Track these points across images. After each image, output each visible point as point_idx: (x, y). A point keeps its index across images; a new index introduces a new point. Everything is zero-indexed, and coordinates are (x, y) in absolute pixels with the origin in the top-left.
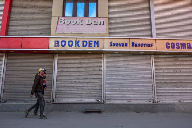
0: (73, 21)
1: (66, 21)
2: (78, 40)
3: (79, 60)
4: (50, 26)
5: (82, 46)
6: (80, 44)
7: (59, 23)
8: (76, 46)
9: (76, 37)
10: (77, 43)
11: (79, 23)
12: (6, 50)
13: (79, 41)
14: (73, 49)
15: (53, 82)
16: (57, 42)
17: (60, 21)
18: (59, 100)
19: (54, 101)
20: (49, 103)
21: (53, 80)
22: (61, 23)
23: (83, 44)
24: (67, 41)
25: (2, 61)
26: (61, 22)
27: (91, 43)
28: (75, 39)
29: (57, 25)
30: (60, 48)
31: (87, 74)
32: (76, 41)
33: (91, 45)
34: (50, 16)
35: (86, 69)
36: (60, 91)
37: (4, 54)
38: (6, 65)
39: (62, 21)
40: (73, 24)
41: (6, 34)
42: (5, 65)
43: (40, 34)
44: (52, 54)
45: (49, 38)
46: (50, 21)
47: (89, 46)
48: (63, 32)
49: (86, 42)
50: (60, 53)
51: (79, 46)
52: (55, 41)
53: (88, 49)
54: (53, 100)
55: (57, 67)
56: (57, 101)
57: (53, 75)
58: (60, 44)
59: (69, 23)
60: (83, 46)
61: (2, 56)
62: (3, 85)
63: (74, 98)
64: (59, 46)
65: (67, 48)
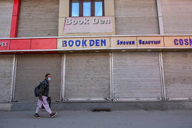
0: (80, 21)
1: (72, 22)
2: (85, 39)
3: (86, 59)
4: (57, 27)
5: (89, 45)
6: (88, 43)
7: (66, 23)
8: (83, 46)
9: (83, 37)
10: (84, 43)
11: (86, 23)
12: (16, 52)
13: (86, 41)
14: (80, 48)
15: (61, 81)
16: (65, 43)
17: (67, 21)
18: (68, 99)
19: (64, 100)
20: (58, 102)
23: (90, 43)
24: (74, 40)
25: (12, 62)
26: (68, 22)
27: (98, 42)
28: (82, 39)
29: (64, 26)
30: (68, 48)
31: (95, 73)
32: (83, 41)
33: (98, 44)
34: (57, 17)
35: (93, 68)
36: (68, 90)
37: (15, 56)
38: (17, 66)
39: (68, 21)
40: (80, 23)
41: (16, 36)
42: (16, 66)
43: (48, 35)
44: (60, 54)
45: (57, 38)
46: (58, 22)
47: (97, 45)
48: (70, 32)
49: (93, 41)
50: (68, 53)
51: (86, 46)
52: (63, 41)
53: (96, 48)
54: (63, 99)
55: (66, 67)
56: (66, 100)
57: (62, 76)
58: (67, 43)
59: (76, 23)
60: (91, 45)
61: (13, 58)
62: (14, 85)
63: (83, 97)
64: (66, 46)
65: (75, 48)
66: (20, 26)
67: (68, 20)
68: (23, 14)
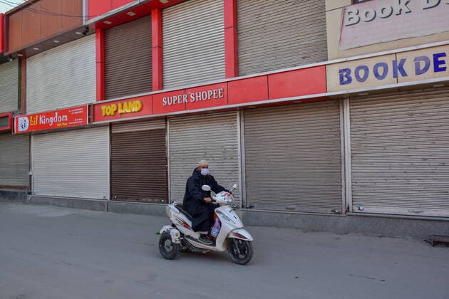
1: (362, 15)
2: (400, 57)
3: (407, 109)
4: (323, 34)
5: (414, 72)
6: (409, 67)
7: (347, 22)
8: (395, 76)
9: (394, 51)
10: (399, 69)
11: (401, 10)
12: (240, 107)
13: (403, 61)
14: (389, 83)
15: (343, 166)
16: (345, 74)
17: (347, 17)
18: (361, 208)
19: (351, 210)
20: (339, 213)
21: (343, 162)
22: (352, 22)
23: (417, 65)
24: (371, 65)
25: (235, 127)
26: (350, 19)
27: (440, 59)
28: (393, 58)
29: (341, 31)
30: (355, 87)
31: (434, 143)
32: (394, 62)
33: (440, 66)
34: (322, 10)
35: (428, 131)
36: (362, 186)
37: (238, 112)
38: (245, 134)
39: (351, 15)
40: (385, 16)
42: (243, 135)
43: (304, 58)
44: (337, 101)
45: (325, 65)
46: (323, 22)
47: (437, 69)
49: (426, 59)
50: (354, 97)
51: (404, 74)
52: (340, 71)
53: (434, 78)
54: (348, 208)
55: (351, 131)
56: (356, 210)
57: (343, 154)
58: (352, 75)
59: (371, 16)
60: (418, 72)
61: (235, 117)
62: (244, 174)
63: (400, 206)
64: (350, 80)
65: (373, 84)
66: (241, 47)
67: (349, 13)
68: (246, 20)
